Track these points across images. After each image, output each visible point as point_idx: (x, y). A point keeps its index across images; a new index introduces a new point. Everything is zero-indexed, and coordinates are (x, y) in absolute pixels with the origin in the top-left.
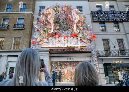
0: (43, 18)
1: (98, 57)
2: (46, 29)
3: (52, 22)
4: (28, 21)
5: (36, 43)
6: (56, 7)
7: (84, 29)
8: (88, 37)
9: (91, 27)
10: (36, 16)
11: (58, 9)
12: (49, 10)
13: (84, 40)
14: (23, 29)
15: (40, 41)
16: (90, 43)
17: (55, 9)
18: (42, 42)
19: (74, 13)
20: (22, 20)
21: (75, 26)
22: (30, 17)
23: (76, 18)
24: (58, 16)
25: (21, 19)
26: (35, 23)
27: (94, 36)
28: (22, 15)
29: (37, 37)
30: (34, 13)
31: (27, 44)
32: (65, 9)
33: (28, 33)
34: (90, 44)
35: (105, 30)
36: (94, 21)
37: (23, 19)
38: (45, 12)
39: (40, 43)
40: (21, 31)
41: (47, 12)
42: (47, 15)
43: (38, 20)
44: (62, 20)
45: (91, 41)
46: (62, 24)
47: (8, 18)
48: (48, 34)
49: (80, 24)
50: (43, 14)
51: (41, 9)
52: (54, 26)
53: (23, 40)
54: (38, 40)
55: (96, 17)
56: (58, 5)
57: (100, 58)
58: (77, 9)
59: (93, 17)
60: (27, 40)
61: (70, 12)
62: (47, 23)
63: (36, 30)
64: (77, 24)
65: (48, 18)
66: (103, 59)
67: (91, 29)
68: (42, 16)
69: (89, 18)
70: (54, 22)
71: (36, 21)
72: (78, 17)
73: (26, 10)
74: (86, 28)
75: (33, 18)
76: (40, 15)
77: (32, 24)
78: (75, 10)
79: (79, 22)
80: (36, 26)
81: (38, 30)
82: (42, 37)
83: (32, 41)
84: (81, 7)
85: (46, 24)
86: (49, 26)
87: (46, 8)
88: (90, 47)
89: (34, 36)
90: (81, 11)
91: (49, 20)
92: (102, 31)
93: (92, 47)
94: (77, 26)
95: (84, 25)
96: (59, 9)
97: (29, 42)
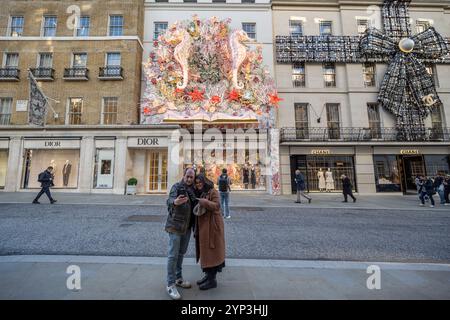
0: (163, 53)
1: (281, 141)
2: (171, 79)
3: (184, 62)
4: (131, 61)
5: (151, 111)
6: (192, 25)
7: (256, 80)
8: (262, 99)
9: (272, 76)
10: (148, 48)
11: (198, 29)
12: (177, 32)
13: (253, 106)
14: (120, 80)
15: (159, 107)
16: (267, 111)
17: (192, 29)
18: (164, 109)
19: (236, 40)
20: (116, 57)
21: (235, 74)
22: (135, 50)
24: (199, 49)
25: (114, 53)
26: (146, 63)
27: (275, 98)
28: (116, 44)
29: (151, 96)
30: (142, 38)
31: (132, 113)
32: (214, 30)
33: (133, 87)
34: (266, 115)
35: (303, 83)
36: (280, 62)
37: (119, 53)
39: (160, 111)
40: (116, 84)
41: (173, 38)
42: (172, 46)
43: (153, 56)
44: (206, 57)
45: (269, 108)
46: (206, 67)
47: (84, 51)
48: (177, 90)
49: (248, 69)
50: (165, 43)
51: (159, 29)
52: (190, 72)
53: (123, 105)
54: (156, 103)
55: (286, 51)
56: (199, 18)
57: (284, 143)
58: (242, 32)
59: (277, 51)
60: (132, 103)
61: (226, 39)
62: (172, 65)
63: (149, 82)
64: (240, 68)
66: (290, 146)
67: (270, 82)
68: (160, 46)
69: (268, 53)
70: (190, 64)
71: (149, 60)
73: (124, 31)
74: (260, 79)
75: (140, 51)
76: (156, 44)
77: (140, 67)
78: (238, 34)
79: (246, 62)
80: (149, 73)
81: (154, 82)
82: (163, 98)
83: (143, 106)
84: (254, 25)
85: (170, 68)
86: (178, 73)
87: (170, 26)
88: (265, 122)
89: (145, 95)
90: (252, 35)
91: (176, 57)
92: (297, 84)
93: (271, 122)
94: (242, 73)
95: (257, 71)
96: (201, 30)
97: (135, 109)
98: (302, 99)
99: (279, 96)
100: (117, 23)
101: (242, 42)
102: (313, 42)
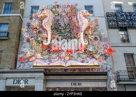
0: (35, 23)
1: (118, 81)
2: (40, 39)
3: (48, 28)
4: (15, 28)
5: (24, 59)
6: (54, 7)
7: (96, 39)
8: (102, 51)
9: (106, 36)
10: (26, 20)
11: (58, 10)
12: (45, 12)
13: (95, 56)
14: (6, 40)
15: (30, 57)
16: (105, 59)
17: (54, 10)
18: (33, 58)
19: (81, 15)
20: (6, 26)
21: (82, 35)
22: (18, 21)
23: (84, 23)
24: (58, 21)
25: (5, 24)
26: (24, 29)
27: (110, 50)
28: (7, 18)
29: (26, 50)
30: (23, 15)
31: (12, 61)
32: (68, 10)
33: (14, 44)
34: (105, 62)
35: (128, 41)
36: (110, 27)
37: (7, 24)
38: (40, 14)
39: (31, 60)
40: (3, 42)
41: (42, 15)
42: (41, 19)
43: (29, 25)
44: (63, 25)
45: (106, 57)
46: (63, 31)
48: (43, 46)
49: (90, 32)
50: (37, 17)
51: (34, 10)
52: (52, 34)
53: (6, 56)
54: (29, 54)
55: (114, 21)
56: (58, 4)
57: (120, 83)
59: (108, 21)
60: (13, 55)
61: (75, 15)
62: (41, 30)
63: (25, 41)
64: (85, 31)
65: (43, 23)
66: (125, 85)
67: (106, 40)
68: (34, 19)
69: (103, 23)
70: (52, 29)
71: (26, 27)
72: (87, 22)
73: (12, 11)
74: (98, 38)
75: (21, 22)
76: (31, 18)
77: (20, 32)
78: (83, 12)
79: (88, 28)
80: (26, 35)
81: (28, 41)
82: (34, 51)
83: (20, 56)
84: (92, 7)
85: (40, 32)
86: (44, 35)
87: (40, 8)
88: (105, 66)
89: (22, 49)
90: (91, 12)
91: (44, 26)
92: (124, 41)
93: (108, 67)
94: (86, 35)
95: (95, 33)
96: (60, 10)
97: (14, 58)
98: (129, 51)
99: (113, 49)
100: (8, 7)
101: (85, 16)
102: (130, 16)
